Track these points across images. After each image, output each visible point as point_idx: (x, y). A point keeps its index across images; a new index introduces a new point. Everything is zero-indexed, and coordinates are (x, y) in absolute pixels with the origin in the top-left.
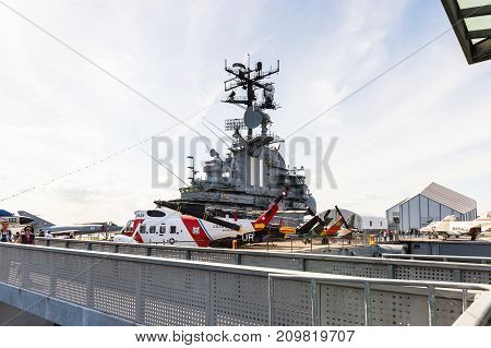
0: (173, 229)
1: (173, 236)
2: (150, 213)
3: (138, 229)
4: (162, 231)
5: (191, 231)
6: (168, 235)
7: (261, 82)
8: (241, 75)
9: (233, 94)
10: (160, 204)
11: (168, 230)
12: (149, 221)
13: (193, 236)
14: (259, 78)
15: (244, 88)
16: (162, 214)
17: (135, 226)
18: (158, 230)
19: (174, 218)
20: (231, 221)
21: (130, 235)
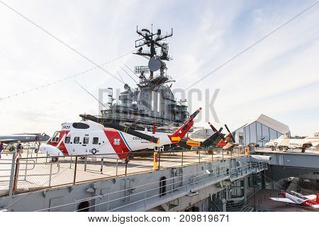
0: (96, 140)
1: (96, 146)
2: (76, 125)
3: (63, 139)
4: (85, 141)
5: (112, 143)
6: (90, 146)
7: (160, 42)
8: (147, 37)
9: (141, 49)
10: (86, 117)
11: (91, 140)
12: (74, 133)
13: (114, 147)
14: (159, 39)
15: (149, 46)
16: (86, 127)
17: (61, 136)
18: (81, 140)
19: (97, 130)
20: (150, 134)
21: (55, 144)
